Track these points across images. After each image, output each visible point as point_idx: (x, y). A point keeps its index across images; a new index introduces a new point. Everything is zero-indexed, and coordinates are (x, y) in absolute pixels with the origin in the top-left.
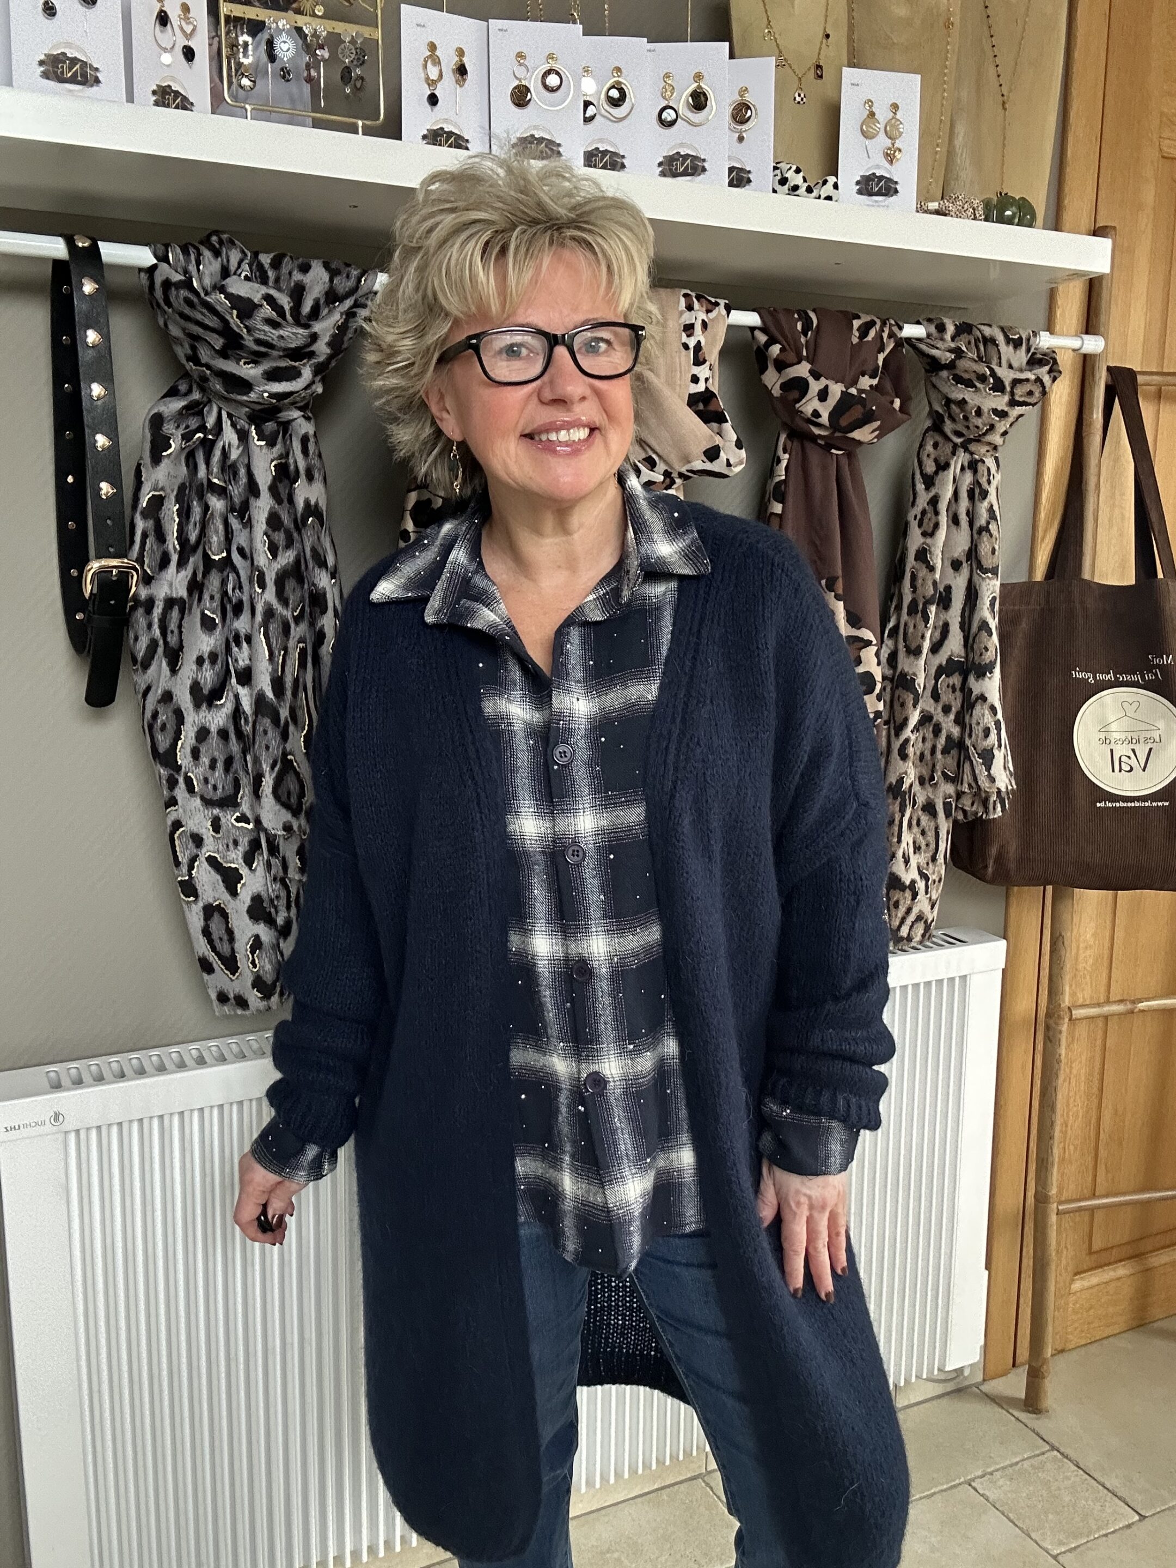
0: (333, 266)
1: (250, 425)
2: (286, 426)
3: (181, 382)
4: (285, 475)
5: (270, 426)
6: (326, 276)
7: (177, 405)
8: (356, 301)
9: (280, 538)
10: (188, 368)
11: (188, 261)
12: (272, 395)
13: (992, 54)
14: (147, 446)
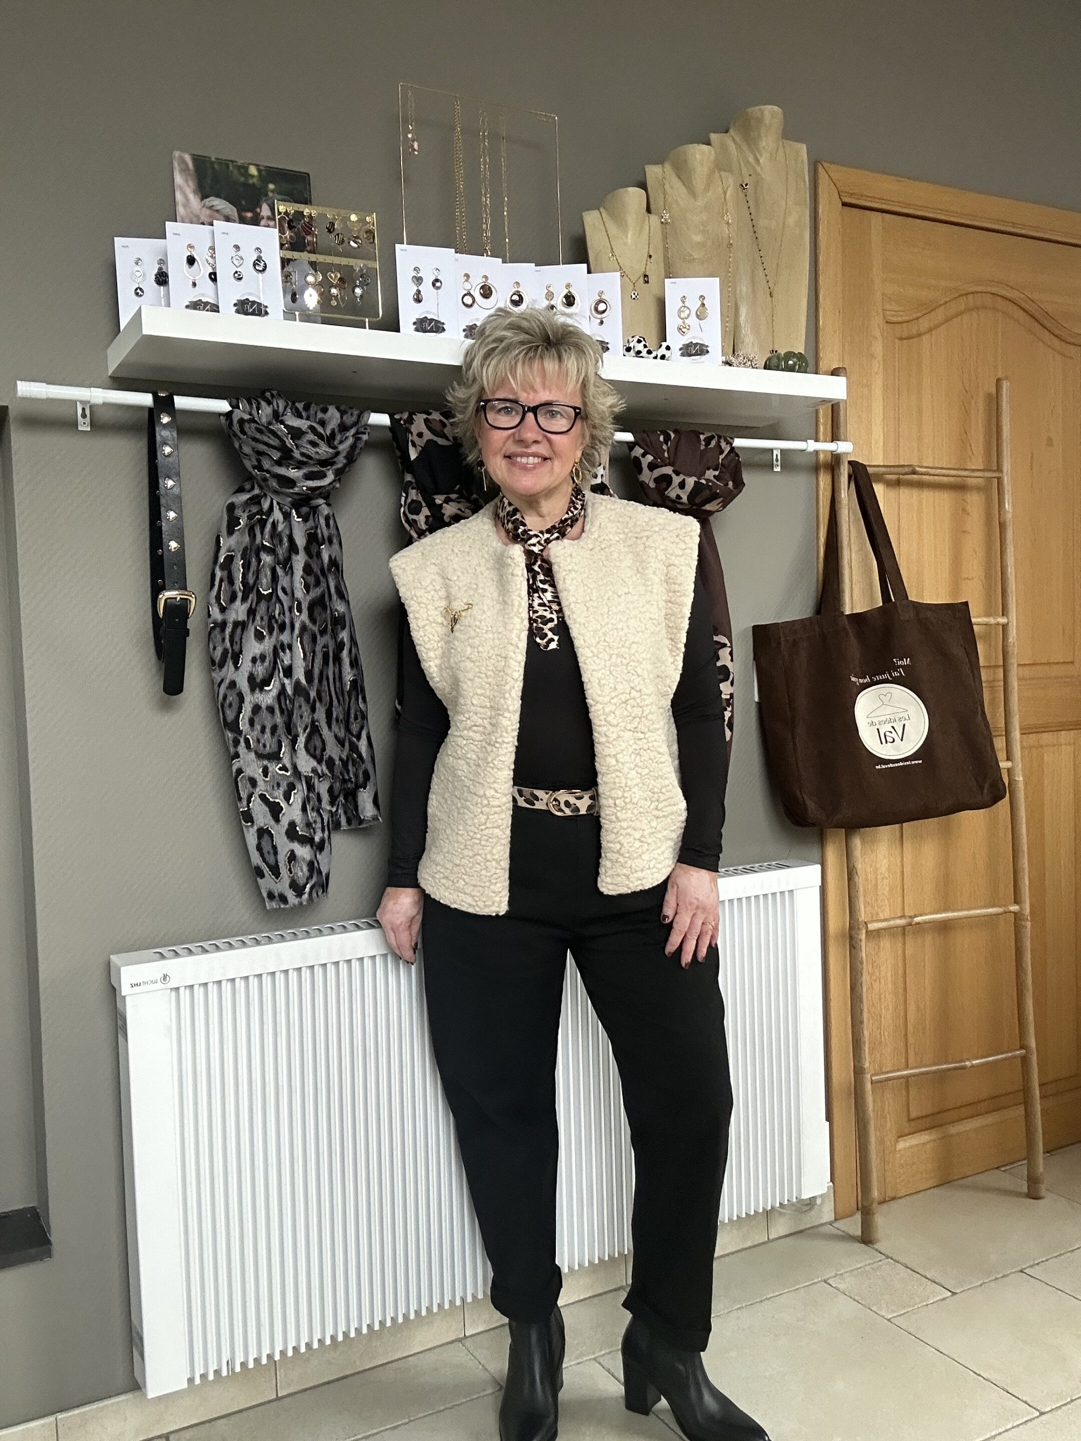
0: (342, 408)
1: (291, 509)
2: (315, 510)
3: (247, 483)
4: (313, 539)
5: (305, 510)
6: (338, 415)
7: (245, 497)
8: (358, 429)
9: (311, 580)
10: (254, 473)
11: (251, 408)
12: (309, 488)
13: (760, 263)
14: (225, 524)
